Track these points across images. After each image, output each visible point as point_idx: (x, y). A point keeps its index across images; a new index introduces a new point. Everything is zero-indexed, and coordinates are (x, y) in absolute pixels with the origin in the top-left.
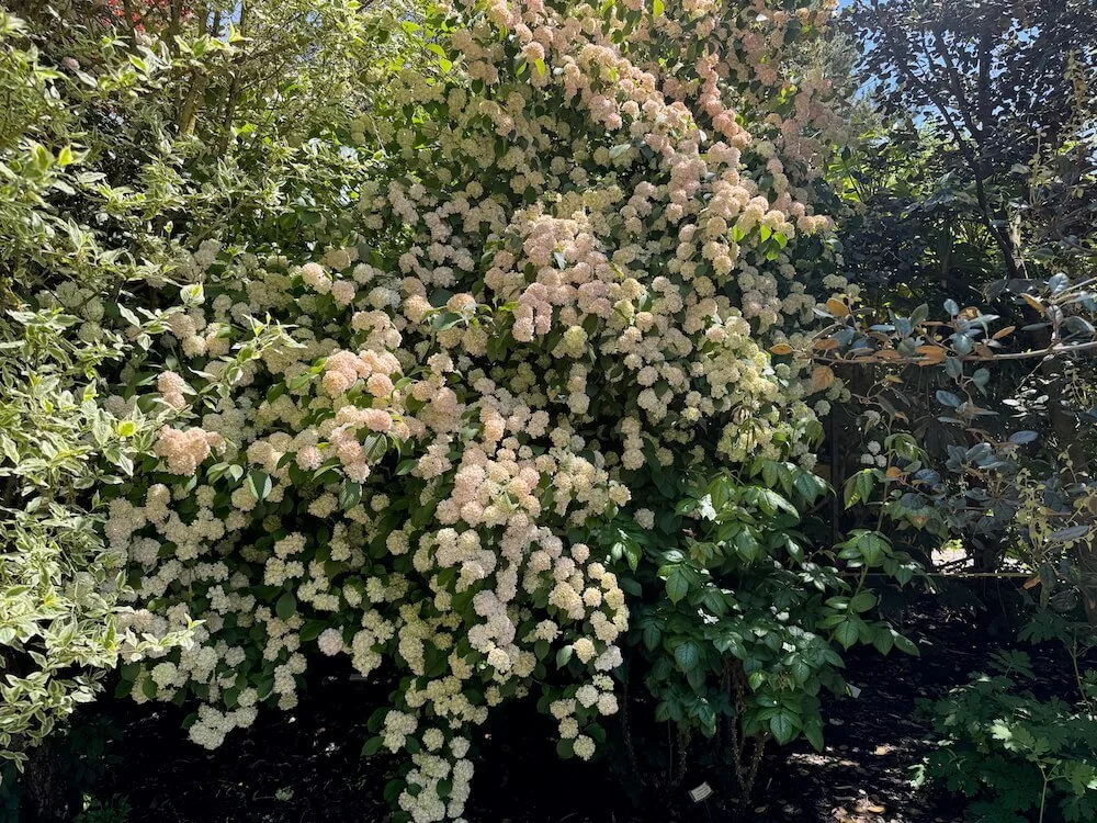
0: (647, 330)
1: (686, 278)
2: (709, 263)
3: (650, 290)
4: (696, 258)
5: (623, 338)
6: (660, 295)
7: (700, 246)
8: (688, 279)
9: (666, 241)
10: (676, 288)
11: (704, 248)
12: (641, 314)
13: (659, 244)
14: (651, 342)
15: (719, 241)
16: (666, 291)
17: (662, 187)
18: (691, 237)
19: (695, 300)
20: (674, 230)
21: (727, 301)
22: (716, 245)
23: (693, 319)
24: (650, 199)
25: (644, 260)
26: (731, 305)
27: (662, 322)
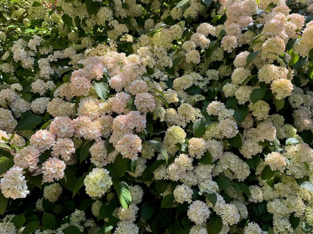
0: (199, 157)
1: (242, 102)
2: (266, 87)
3: (205, 114)
4: (252, 81)
5: (172, 167)
6: (214, 119)
7: (255, 71)
8: (243, 103)
9: (223, 69)
10: (232, 112)
11: (260, 72)
12: (193, 140)
13: (218, 72)
14: (205, 171)
15: (276, 63)
16: (220, 115)
17: (220, 27)
18: (245, 63)
19: (251, 123)
20: (229, 59)
21: (282, 119)
22: (274, 68)
23: (250, 145)
24: (210, 36)
25: (201, 85)
26: (286, 122)
27: (216, 148)
